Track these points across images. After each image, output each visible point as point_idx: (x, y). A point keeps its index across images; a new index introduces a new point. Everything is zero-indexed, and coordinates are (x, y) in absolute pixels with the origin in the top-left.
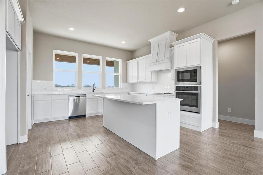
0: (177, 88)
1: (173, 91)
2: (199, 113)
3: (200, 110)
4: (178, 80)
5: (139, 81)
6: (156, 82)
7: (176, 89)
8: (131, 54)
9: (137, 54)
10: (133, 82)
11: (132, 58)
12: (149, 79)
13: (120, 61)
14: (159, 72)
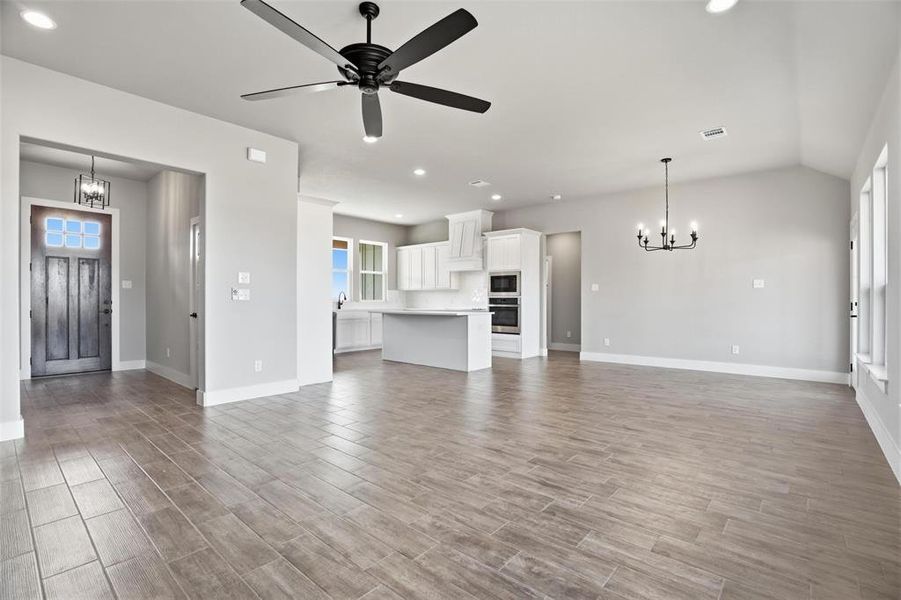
0: (492, 301)
1: (486, 305)
2: (518, 334)
3: (520, 330)
4: (494, 289)
5: (425, 288)
6: (457, 291)
7: (491, 303)
8: (406, 234)
9: (418, 234)
10: (413, 288)
11: (407, 242)
12: (444, 283)
13: (385, 246)
14: (461, 274)
